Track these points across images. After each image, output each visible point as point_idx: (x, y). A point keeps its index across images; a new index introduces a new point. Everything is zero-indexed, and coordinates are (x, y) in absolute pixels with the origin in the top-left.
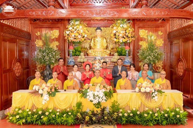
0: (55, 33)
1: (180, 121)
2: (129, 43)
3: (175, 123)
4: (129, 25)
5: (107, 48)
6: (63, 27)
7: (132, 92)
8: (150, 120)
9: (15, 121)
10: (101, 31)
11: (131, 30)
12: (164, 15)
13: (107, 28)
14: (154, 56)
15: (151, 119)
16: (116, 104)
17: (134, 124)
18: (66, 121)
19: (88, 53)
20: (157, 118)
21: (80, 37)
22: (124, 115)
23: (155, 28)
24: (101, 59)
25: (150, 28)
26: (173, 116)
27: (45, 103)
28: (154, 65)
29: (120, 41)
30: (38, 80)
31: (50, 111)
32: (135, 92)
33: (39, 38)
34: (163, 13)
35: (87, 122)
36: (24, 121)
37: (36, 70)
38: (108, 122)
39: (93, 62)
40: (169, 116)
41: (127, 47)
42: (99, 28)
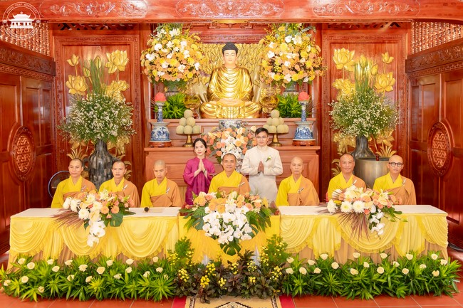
0: (118, 59)
1: (441, 285)
2: (309, 85)
3: (428, 291)
4: (307, 37)
5: (252, 96)
6: (138, 43)
7: (319, 212)
8: (365, 283)
9: (18, 289)
10: (237, 52)
11: (314, 51)
12: (399, 14)
13: (252, 45)
14: (373, 117)
15: (367, 282)
16: (277, 245)
17: (325, 294)
18: (151, 289)
19: (202, 109)
20: (383, 278)
21: (181, 68)
22: (299, 273)
23: (373, 46)
24: (238, 127)
25: (360, 46)
26: (423, 273)
27: (95, 243)
28: (370, 140)
29: (285, 78)
30: (77, 181)
31: (110, 263)
32: (327, 212)
33: (77, 70)
34: (397, 9)
35: (205, 291)
36: (42, 291)
37: (69, 155)
38: (258, 292)
39: (216, 135)
40: (412, 274)
41: (304, 94)
42: (230, 46)
